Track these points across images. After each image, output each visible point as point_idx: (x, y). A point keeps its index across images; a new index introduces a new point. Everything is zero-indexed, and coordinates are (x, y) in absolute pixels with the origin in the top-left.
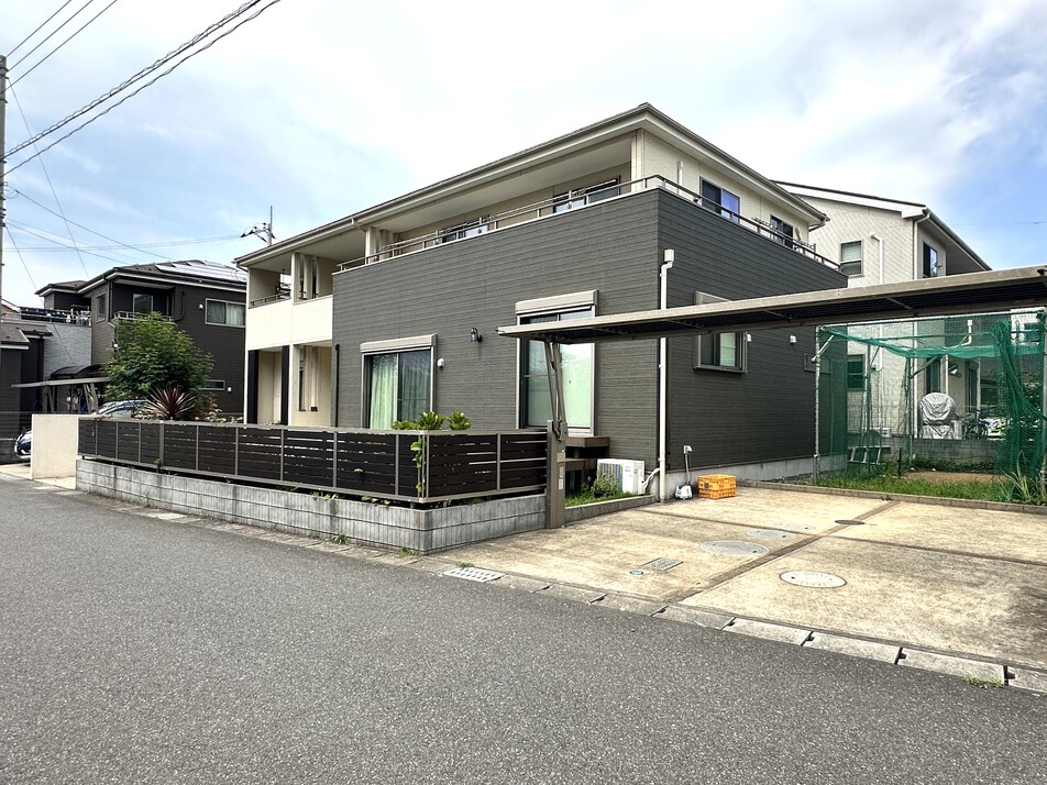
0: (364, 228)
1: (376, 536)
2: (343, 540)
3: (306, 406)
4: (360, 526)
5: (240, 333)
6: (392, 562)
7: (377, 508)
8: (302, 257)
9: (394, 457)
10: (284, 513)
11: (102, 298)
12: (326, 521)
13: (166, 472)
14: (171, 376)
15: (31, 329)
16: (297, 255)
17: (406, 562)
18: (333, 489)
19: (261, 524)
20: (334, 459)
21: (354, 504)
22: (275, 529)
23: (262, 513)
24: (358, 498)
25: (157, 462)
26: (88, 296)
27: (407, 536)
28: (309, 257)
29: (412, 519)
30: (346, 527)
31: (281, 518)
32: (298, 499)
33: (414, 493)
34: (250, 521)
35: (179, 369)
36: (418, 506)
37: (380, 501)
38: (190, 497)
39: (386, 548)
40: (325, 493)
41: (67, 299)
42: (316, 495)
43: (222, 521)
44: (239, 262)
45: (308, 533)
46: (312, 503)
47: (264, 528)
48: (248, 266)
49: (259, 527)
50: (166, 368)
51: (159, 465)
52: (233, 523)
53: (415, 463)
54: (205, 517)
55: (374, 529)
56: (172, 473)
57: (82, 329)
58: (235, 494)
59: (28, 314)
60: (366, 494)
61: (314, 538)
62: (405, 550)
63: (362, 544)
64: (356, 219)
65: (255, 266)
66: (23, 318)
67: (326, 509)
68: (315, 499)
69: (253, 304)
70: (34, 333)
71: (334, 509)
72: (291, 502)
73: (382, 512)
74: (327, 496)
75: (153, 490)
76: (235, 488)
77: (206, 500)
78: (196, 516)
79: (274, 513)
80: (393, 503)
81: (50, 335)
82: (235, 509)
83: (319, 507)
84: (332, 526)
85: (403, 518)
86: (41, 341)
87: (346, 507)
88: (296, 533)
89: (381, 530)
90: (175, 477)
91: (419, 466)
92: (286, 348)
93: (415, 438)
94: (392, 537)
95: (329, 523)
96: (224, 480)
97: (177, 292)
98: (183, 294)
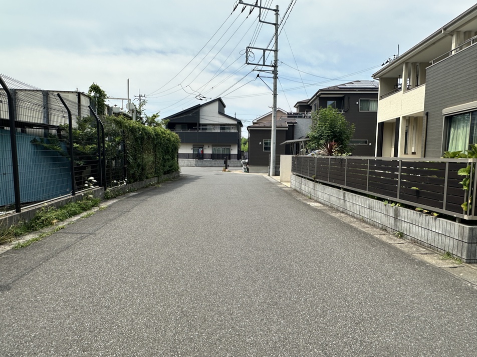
0: (451, 34)
1: (426, 238)
2: (401, 235)
3: (409, 151)
4: (414, 228)
5: (375, 114)
6: (434, 262)
7: (428, 217)
8: (410, 65)
9: (444, 180)
10: (368, 211)
11: (315, 105)
12: (392, 221)
13: (317, 182)
14: (335, 136)
15: (290, 121)
16: (407, 64)
17: (446, 264)
18: (397, 200)
19: (356, 215)
20: (398, 180)
21: (411, 212)
22: (363, 220)
23: (356, 209)
24: (413, 208)
25: (314, 176)
26: (311, 105)
27: (451, 243)
28: (414, 64)
29: (457, 232)
30: (405, 227)
31: (366, 214)
32: (375, 203)
33: (460, 211)
34: (350, 213)
35: (339, 133)
36: (463, 221)
37: (430, 213)
38: (326, 196)
39: (432, 249)
40: (392, 202)
41: (304, 107)
42: (386, 202)
43: (338, 210)
44: (375, 76)
45: (380, 226)
46: (384, 207)
47: (357, 219)
48: (379, 77)
49: (355, 217)
50: (332, 132)
51: (314, 178)
52: (342, 212)
53: (462, 186)
54: (331, 207)
55: (424, 232)
56: (320, 183)
57: (308, 120)
58: (344, 197)
59: (290, 115)
60: (420, 207)
61: (383, 230)
62: (448, 254)
63: (414, 242)
64: (445, 29)
65: (384, 77)
66: (288, 117)
67: (392, 214)
68: (385, 205)
69: (382, 97)
70: (291, 123)
71: (397, 213)
72: (372, 205)
73: (431, 221)
74: (393, 204)
75: (312, 191)
76: (344, 193)
77: (332, 198)
78: (327, 206)
79: (363, 210)
80: (441, 216)
81: (296, 123)
82: (344, 205)
83: (387, 211)
84: (395, 225)
85: (448, 229)
86: (293, 126)
87: (405, 213)
88: (373, 225)
89: (430, 235)
90: (320, 185)
91: (465, 188)
92: (398, 119)
93: (463, 165)
94: (438, 241)
95: (393, 223)
96: (339, 188)
97: (346, 98)
98: (349, 98)
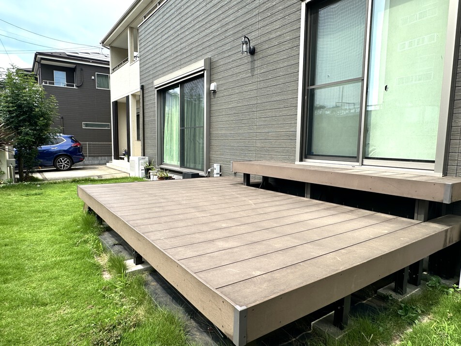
16: (131, 29)
48: (109, 45)
65: (113, 45)
69: (113, 71)
92: (128, 97)
97: (78, 69)
98: (82, 70)
